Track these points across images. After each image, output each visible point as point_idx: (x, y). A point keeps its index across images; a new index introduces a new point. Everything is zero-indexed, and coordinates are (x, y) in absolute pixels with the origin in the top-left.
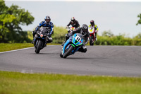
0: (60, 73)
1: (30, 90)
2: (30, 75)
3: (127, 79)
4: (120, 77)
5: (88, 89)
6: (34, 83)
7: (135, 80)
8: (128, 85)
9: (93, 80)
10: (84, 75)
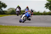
0: (16, 26)
1: (6, 32)
2: (6, 26)
3: (41, 28)
4: (38, 27)
5: (26, 31)
6: (7, 29)
7: (44, 28)
8: (41, 30)
9: (28, 28)
10: (25, 26)
